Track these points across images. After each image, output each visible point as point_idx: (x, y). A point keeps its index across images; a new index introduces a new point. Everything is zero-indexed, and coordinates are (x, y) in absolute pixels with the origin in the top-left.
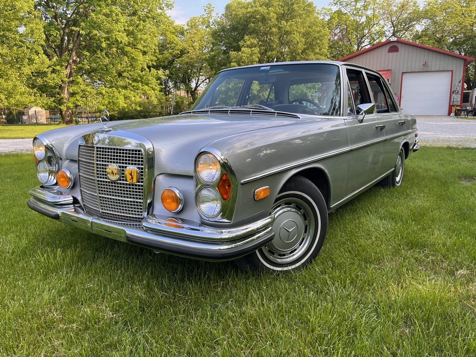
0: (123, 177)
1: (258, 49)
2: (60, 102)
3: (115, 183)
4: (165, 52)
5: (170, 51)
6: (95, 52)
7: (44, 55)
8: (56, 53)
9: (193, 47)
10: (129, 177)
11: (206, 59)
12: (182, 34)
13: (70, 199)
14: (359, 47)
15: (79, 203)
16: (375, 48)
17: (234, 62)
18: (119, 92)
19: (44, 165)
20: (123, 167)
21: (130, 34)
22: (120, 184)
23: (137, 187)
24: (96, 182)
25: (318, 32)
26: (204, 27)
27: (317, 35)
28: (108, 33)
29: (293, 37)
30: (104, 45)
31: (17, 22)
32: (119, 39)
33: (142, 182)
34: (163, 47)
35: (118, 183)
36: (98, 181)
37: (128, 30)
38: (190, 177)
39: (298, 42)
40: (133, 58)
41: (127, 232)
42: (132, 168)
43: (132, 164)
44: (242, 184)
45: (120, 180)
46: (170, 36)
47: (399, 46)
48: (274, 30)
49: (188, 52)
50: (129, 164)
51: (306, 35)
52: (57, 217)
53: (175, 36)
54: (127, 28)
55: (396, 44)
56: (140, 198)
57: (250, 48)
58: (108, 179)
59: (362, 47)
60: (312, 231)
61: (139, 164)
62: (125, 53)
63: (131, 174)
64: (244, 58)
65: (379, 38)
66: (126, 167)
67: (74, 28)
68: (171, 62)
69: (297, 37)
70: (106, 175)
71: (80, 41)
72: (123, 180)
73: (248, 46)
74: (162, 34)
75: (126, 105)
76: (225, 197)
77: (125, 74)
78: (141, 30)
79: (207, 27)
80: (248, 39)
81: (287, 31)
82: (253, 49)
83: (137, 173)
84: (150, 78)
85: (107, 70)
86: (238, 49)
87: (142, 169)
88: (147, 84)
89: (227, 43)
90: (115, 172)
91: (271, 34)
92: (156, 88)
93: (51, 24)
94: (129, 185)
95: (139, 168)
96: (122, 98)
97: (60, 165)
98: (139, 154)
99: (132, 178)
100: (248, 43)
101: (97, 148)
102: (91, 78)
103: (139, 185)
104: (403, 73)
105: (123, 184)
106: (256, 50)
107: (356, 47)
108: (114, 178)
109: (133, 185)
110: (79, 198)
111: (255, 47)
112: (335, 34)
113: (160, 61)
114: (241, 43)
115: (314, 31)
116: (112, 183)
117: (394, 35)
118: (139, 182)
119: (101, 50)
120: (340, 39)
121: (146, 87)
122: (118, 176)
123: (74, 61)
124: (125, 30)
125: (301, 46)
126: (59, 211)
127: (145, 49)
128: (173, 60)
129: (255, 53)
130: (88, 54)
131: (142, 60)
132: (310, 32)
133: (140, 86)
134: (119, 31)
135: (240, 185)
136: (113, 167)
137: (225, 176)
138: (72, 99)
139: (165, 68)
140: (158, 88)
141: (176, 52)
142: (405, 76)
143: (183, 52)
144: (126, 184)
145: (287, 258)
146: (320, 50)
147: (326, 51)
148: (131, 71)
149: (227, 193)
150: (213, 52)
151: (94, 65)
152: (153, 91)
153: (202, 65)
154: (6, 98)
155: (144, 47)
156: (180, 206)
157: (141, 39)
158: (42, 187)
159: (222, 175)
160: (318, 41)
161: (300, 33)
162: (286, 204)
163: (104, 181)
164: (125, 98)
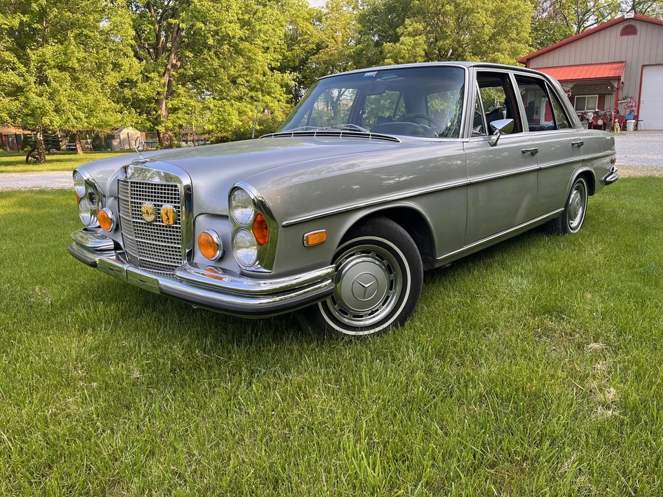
0: (159, 217)
1: (424, 37)
2: (157, 121)
3: (151, 225)
4: (296, 47)
5: (301, 45)
6: (201, 51)
7: (134, 59)
8: (151, 56)
9: (333, 38)
10: (165, 218)
11: (349, 56)
12: (319, 20)
13: (111, 244)
14: (579, 27)
15: (121, 249)
16: (603, 28)
17: (389, 58)
18: (232, 105)
19: (86, 203)
20: (158, 206)
21: (244, 24)
22: (157, 225)
23: (175, 230)
24: (131, 223)
25: (515, 8)
26: (351, 9)
27: (513, 12)
28: (216, 24)
29: (476, 17)
30: (211, 42)
31: (96, 15)
32: (230, 33)
33: (179, 223)
34: (291, 40)
35: (154, 225)
36: (134, 222)
37: (243, 19)
38: (226, 217)
39: (484, 25)
40: (249, 58)
41: (160, 282)
42: (168, 207)
43: (168, 202)
44: (284, 227)
45: (156, 221)
46: (303, 25)
47: (638, 25)
48: (448, 8)
49: (327, 47)
50: (165, 201)
51: (497, 12)
52: (94, 265)
53: (309, 24)
54: (241, 17)
55: (633, 23)
56: (178, 243)
57: (413, 37)
58: (144, 220)
59: (585, 28)
60: (399, 288)
61: (175, 202)
62: (239, 52)
63: (167, 214)
64: (404, 52)
65: (610, 13)
66: (161, 206)
67: (172, 21)
68: (304, 62)
69: (482, 17)
70: (141, 215)
71: (181, 37)
72: (159, 221)
73: (409, 35)
74: (291, 22)
75: (241, 123)
76: (261, 241)
77: (240, 80)
78: (260, 19)
79: (353, 9)
80: (410, 23)
81: (468, 9)
82: (417, 38)
83: (173, 212)
84: (273, 85)
85: (217, 76)
86: (395, 39)
87: (179, 207)
88: (269, 94)
89: (380, 30)
90: (150, 211)
91: (445, 14)
92: (282, 98)
93: (142, 16)
94: (166, 227)
95: (175, 207)
96: (236, 113)
97: (104, 203)
98: (175, 190)
99: (168, 219)
100: (410, 29)
101: (131, 183)
102: (197, 87)
103: (177, 228)
104: (644, 66)
105: (160, 226)
106: (421, 39)
107: (575, 28)
108: (150, 218)
109: (170, 227)
110: (121, 243)
111: (420, 35)
112: (543, 9)
113: (289, 61)
114: (400, 30)
115: (509, 7)
116: (148, 225)
117: (634, 8)
118: (176, 223)
119: (209, 49)
120: (550, 17)
121: (267, 98)
122: (153, 217)
123: (174, 66)
124: (238, 19)
125: (488, 30)
126: (97, 258)
127: (266, 45)
128: (307, 58)
129: (420, 44)
130: (191, 55)
131: (263, 60)
132: (503, 8)
133: (260, 96)
134: (230, 22)
135: (280, 227)
136: (148, 206)
137: (259, 216)
138: (172, 117)
139: (294, 69)
140: (284, 97)
141: (311, 46)
142: (646, 70)
143: (319, 47)
144: (163, 226)
145: (365, 320)
146: (518, 34)
147: (527, 36)
148: (247, 75)
149: (264, 236)
150: (359, 44)
151: (199, 70)
152: (277, 103)
153: (347, 63)
154: (86, 117)
155: (263, 42)
156: (218, 252)
157: (260, 30)
158: (85, 230)
159: (256, 215)
160: (515, 21)
161: (486, 10)
162: (362, 252)
163: (139, 223)
164: (239, 113)
